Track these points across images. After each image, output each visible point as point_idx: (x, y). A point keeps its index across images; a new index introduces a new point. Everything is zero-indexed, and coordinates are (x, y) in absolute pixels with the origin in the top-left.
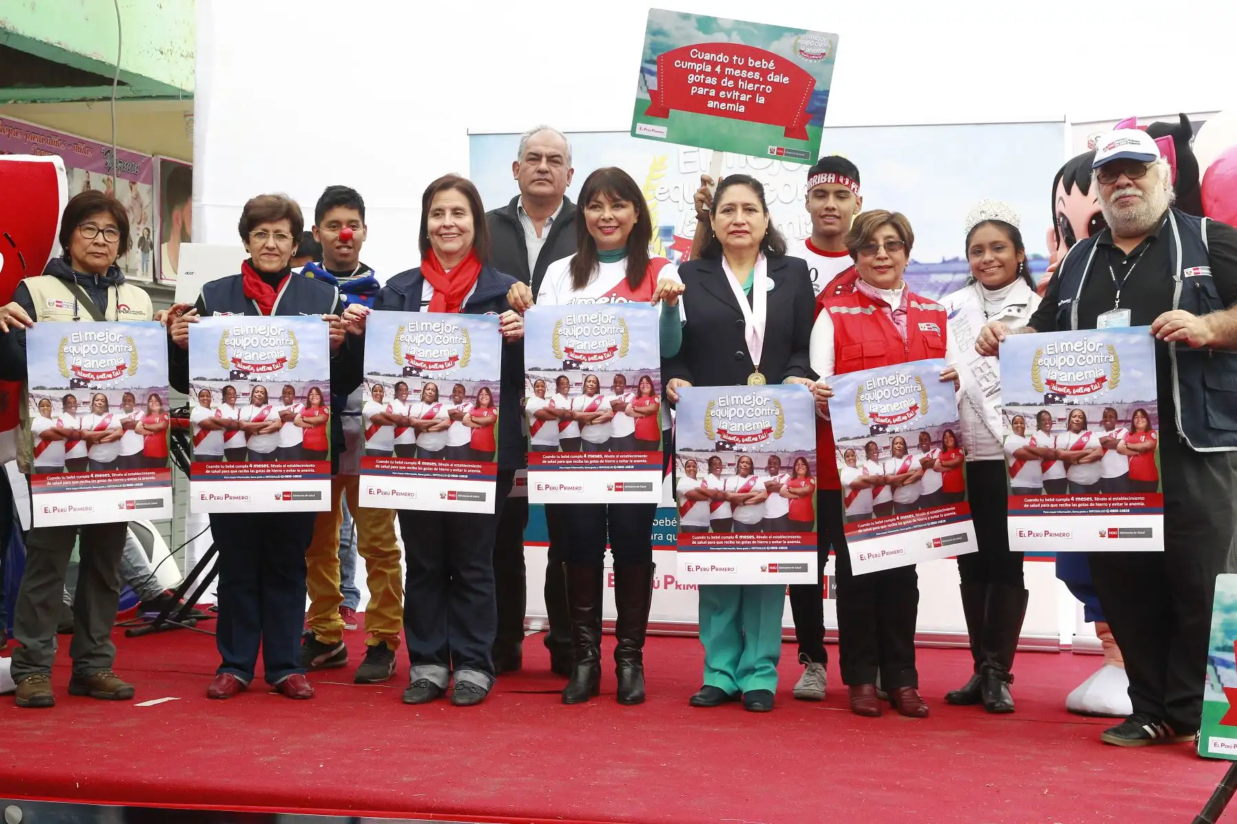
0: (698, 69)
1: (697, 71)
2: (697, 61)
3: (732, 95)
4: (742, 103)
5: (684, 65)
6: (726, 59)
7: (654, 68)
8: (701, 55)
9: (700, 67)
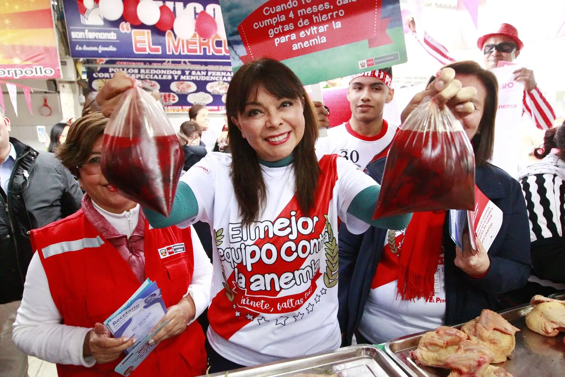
0: (274, 22)
1: (274, 25)
2: (271, 16)
3: (311, 31)
4: (321, 35)
5: (262, 24)
6: (295, 4)
7: (238, 38)
8: (273, 10)
9: (275, 20)
